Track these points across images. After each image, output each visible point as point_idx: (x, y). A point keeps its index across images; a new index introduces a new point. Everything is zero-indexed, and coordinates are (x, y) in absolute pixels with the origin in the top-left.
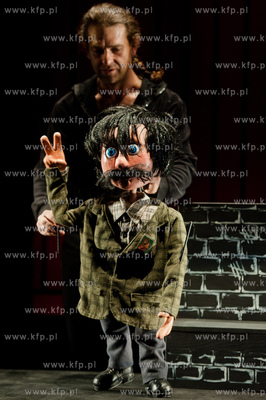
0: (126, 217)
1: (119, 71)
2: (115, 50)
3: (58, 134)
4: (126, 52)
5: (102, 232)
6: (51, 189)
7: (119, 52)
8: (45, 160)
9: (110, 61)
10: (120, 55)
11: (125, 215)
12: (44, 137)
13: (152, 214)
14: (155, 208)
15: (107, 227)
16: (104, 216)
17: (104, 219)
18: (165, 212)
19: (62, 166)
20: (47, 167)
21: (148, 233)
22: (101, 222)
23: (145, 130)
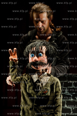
0: (38, 81)
1: (44, 29)
2: (42, 22)
3: (15, 49)
4: (47, 23)
5: (30, 87)
6: (11, 68)
7: (44, 23)
8: (10, 58)
9: (40, 26)
10: (44, 24)
11: (38, 80)
12: (10, 49)
13: (48, 80)
14: (49, 77)
15: (32, 85)
16: (30, 81)
17: (30, 82)
18: (53, 79)
19: (16, 60)
20: (11, 60)
21: (47, 87)
22: (29, 83)
23: (46, 48)
